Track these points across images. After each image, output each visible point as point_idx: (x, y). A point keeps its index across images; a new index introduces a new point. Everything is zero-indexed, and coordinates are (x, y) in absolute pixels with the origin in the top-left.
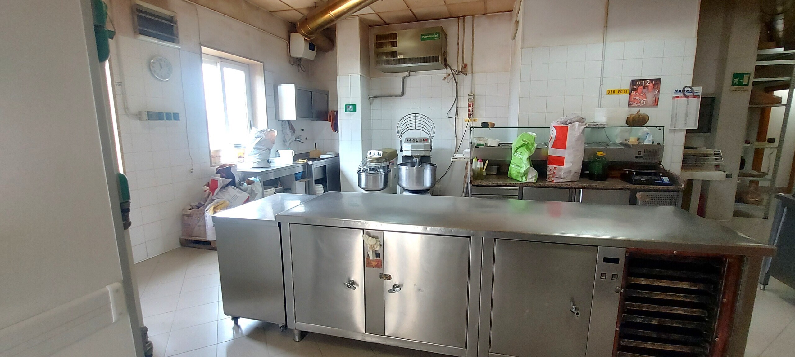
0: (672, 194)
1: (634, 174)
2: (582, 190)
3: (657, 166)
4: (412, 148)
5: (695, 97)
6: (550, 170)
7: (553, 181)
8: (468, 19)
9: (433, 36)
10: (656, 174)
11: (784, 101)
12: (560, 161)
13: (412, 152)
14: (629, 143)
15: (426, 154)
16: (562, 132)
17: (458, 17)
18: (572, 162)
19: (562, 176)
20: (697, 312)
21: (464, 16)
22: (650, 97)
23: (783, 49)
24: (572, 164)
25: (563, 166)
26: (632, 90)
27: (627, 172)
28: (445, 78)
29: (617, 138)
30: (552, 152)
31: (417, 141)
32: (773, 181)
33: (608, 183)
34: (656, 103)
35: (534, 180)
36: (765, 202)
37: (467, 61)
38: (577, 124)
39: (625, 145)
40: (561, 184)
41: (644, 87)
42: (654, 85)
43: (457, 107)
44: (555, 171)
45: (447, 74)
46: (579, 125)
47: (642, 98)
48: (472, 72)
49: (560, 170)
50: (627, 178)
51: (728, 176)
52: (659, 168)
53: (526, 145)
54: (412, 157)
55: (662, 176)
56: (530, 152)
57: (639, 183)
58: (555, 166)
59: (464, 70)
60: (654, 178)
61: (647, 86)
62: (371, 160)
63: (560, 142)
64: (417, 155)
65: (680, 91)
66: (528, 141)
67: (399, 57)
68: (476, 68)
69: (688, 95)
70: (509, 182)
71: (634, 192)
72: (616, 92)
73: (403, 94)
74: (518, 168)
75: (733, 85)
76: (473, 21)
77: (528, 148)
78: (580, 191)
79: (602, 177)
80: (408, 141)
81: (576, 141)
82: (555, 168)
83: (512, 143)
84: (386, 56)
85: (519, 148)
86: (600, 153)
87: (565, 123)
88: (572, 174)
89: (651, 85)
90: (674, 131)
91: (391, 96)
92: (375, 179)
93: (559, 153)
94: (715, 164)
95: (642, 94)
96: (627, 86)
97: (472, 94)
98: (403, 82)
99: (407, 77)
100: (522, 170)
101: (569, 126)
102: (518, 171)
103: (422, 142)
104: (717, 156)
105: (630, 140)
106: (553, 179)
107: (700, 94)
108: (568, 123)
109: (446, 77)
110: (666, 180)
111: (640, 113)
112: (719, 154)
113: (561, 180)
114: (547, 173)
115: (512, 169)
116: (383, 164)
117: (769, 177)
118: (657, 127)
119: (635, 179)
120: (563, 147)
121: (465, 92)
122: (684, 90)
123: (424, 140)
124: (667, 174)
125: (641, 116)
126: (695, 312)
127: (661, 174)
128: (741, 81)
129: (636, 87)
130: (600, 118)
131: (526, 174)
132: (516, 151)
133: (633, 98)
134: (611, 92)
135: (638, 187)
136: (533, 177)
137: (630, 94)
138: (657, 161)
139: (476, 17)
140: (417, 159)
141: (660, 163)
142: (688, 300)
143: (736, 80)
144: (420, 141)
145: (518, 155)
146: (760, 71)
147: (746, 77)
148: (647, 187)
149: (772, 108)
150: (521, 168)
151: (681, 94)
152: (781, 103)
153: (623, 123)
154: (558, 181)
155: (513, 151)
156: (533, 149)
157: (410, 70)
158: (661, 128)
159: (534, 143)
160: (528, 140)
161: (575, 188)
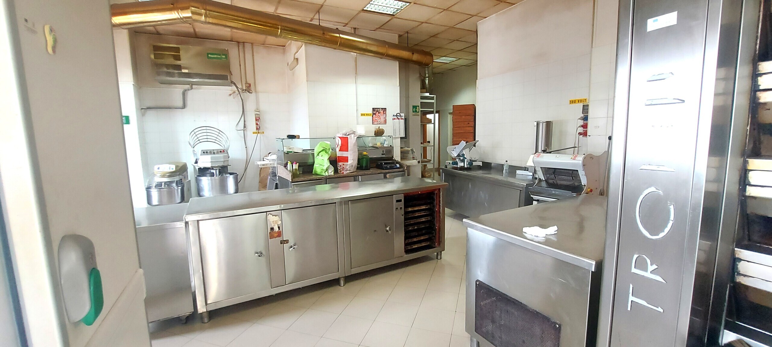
0: (401, 173)
1: (383, 164)
2: (360, 177)
3: (391, 158)
4: (211, 160)
5: (402, 119)
6: (341, 166)
7: (343, 173)
8: (248, 47)
9: (219, 57)
10: (392, 163)
11: (433, 122)
12: (346, 159)
13: (211, 164)
14: (377, 146)
15: (225, 164)
16: (345, 140)
17: (238, 42)
18: (352, 160)
19: (348, 169)
20: (429, 218)
21: (244, 43)
22: (382, 120)
23: (429, 94)
24: (352, 161)
25: (348, 162)
26: (374, 114)
27: (379, 163)
28: (230, 95)
29: (369, 144)
30: (339, 154)
31: (214, 153)
32: (434, 164)
33: (372, 171)
34: (385, 122)
35: (332, 174)
36: (432, 176)
37: (250, 80)
38: (353, 135)
39: (375, 147)
40: (349, 174)
41: (379, 113)
42: (383, 112)
43: (245, 121)
44: (344, 166)
45: (232, 90)
46: (354, 136)
47: (379, 119)
48: (256, 91)
49: (347, 165)
50: (380, 167)
51: (419, 162)
52: (393, 159)
53: (325, 150)
54: (212, 168)
55: (396, 164)
56: (329, 154)
57: (387, 169)
58: (344, 163)
59: (248, 89)
60: (393, 165)
61: (380, 112)
62: (161, 175)
63: (344, 147)
64: (217, 166)
65: (395, 116)
66: (326, 148)
67: (184, 71)
68: (260, 87)
69: (399, 118)
70: (314, 177)
71: (385, 175)
72: (366, 115)
73: (184, 106)
74: (321, 166)
75: (413, 112)
76: (252, 48)
77: (326, 152)
78: (359, 177)
79: (367, 168)
80: (205, 152)
81: (354, 146)
82: (343, 164)
83: (314, 150)
84: (168, 69)
85: (320, 152)
86: (365, 153)
87: (346, 135)
88: (353, 167)
89: (382, 111)
90: (396, 138)
91: (170, 108)
92: (171, 194)
93: (344, 154)
94: (412, 156)
95: (378, 117)
96: (370, 112)
97: (258, 110)
98: (184, 94)
99: (189, 90)
100: (325, 168)
101: (348, 136)
102: (322, 168)
103: (220, 153)
104: (413, 152)
105: (377, 145)
106: (343, 171)
107: (404, 118)
108: (347, 135)
109: (232, 94)
110: (398, 165)
111: (380, 128)
112: (413, 150)
113: (348, 172)
114: (338, 168)
115: (317, 168)
116: (177, 178)
117: (432, 162)
118: (389, 136)
119: (385, 167)
120: (347, 150)
121: (250, 107)
122: (397, 115)
123: (221, 152)
124: (398, 163)
125: (381, 130)
126: (428, 218)
127: (395, 163)
128: (416, 110)
129: (375, 112)
130: (361, 131)
131: (327, 170)
132: (318, 155)
133: (374, 119)
134: (362, 115)
135: (387, 171)
136: (331, 172)
137: (373, 116)
138: (391, 156)
139: (256, 45)
140: (217, 170)
141: (393, 157)
142: (425, 213)
143: (414, 109)
144: (217, 153)
145: (320, 157)
146: (423, 105)
147: (418, 107)
148: (391, 170)
149: (427, 125)
150: (324, 166)
151: (396, 118)
152: (431, 122)
153: (373, 134)
154: (346, 173)
155: (315, 155)
156: (329, 152)
157: (192, 84)
158: (391, 137)
159: (330, 149)
160: (326, 146)
161: (357, 176)
